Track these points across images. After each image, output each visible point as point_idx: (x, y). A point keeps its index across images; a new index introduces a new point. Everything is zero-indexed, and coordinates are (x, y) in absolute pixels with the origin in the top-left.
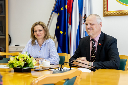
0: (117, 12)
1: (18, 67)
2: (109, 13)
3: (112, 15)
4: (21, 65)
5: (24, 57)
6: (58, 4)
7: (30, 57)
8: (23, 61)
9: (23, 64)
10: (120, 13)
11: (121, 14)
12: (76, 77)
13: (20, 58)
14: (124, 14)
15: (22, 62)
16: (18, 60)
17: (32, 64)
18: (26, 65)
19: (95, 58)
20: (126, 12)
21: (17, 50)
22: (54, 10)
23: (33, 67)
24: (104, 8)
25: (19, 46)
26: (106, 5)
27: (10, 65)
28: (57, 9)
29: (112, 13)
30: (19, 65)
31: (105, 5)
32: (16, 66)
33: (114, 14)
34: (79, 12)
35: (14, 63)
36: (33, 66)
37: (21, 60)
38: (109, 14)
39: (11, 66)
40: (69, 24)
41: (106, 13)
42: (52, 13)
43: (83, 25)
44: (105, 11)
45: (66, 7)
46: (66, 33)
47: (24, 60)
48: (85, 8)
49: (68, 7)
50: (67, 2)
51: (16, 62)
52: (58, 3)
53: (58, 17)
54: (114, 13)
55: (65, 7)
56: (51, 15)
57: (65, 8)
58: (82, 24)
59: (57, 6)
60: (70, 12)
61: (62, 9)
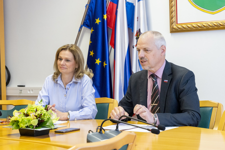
0: (194, 25)
1: (27, 127)
2: (179, 26)
3: (184, 29)
4: (31, 125)
5: (36, 111)
6: (90, 13)
7: (47, 109)
8: (35, 117)
9: (35, 122)
10: (198, 26)
11: (200, 28)
12: (128, 145)
13: (29, 112)
14: (205, 28)
15: (34, 119)
16: (27, 115)
17: (50, 121)
18: (41, 123)
19: (158, 106)
20: (209, 25)
21: (20, 93)
22: (84, 23)
23: (53, 127)
24: (171, 18)
25: (24, 86)
26: (174, 13)
27: (14, 124)
28: (89, 22)
29: (184, 26)
30: (28, 124)
31: (172, 13)
32: (23, 126)
33: (189, 29)
34: (128, 25)
35: (20, 121)
36: (53, 124)
37: (32, 115)
38: (179, 28)
39: (14, 126)
40: (110, 47)
41: (175, 27)
42: (81, 27)
43: (135, 48)
44: (172, 23)
45: (105, 17)
46: (106, 63)
47: (37, 115)
48: (138, 18)
49: (109, 17)
50: (106, 8)
51: (23, 120)
52: (92, 12)
53: (91, 35)
54: (188, 27)
55: (103, 17)
56: (80, 31)
57: (103, 20)
58: (133, 47)
59: (89, 16)
60: (112, 26)
61: (98, 21)
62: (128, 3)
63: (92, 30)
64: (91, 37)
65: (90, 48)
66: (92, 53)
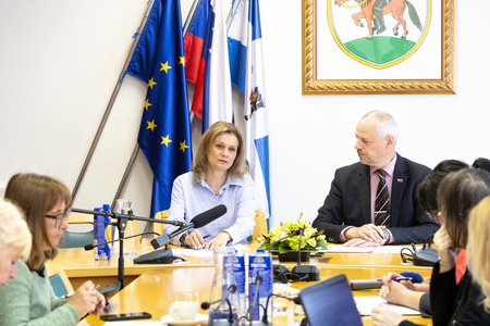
2: (321, 85)
6: (143, 49)
10: (355, 86)
11: (357, 90)
14: (366, 90)
20: (373, 87)
24: (307, 70)
26: (310, 63)
29: (330, 85)
31: (308, 61)
38: (321, 89)
41: (312, 86)
46: (186, 144)
48: (252, 68)
53: (151, 91)
55: (178, 60)
58: (247, 119)
59: (140, 56)
60: (195, 77)
61: (166, 67)
62: (230, 40)
63: (152, 83)
64: (150, 95)
65: (147, 116)
66: (151, 125)
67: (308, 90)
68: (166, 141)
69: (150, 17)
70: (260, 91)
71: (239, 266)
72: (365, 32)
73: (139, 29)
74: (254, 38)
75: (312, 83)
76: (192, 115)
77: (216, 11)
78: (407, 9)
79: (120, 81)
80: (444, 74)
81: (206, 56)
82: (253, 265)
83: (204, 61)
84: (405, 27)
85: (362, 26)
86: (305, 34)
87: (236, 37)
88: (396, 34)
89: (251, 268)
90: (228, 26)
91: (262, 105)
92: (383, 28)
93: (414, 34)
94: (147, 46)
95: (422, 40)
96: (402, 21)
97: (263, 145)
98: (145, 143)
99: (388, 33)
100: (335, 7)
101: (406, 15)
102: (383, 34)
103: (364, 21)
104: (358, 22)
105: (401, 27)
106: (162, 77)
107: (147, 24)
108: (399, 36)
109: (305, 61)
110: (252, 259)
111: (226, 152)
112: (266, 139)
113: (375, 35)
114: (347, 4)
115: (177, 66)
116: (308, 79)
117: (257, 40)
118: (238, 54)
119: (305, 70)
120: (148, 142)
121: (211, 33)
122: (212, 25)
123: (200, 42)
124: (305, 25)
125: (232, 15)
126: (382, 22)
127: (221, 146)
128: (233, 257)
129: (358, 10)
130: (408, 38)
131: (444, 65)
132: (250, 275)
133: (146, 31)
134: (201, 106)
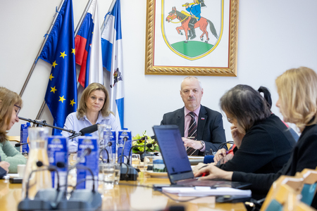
10: (177, 70)
14: (183, 73)
22: (41, 55)
29: (162, 69)
31: (149, 54)
33: (166, 72)
38: (156, 71)
45: (74, 51)
48: (116, 57)
55: (71, 51)
60: (81, 62)
61: (63, 55)
62: (103, 40)
63: (55, 64)
64: (53, 71)
65: (50, 84)
66: (53, 90)
67: (149, 72)
68: (62, 99)
69: (55, 25)
70: (120, 71)
71: (113, 137)
72: (183, 38)
73: (48, 32)
74: (117, 39)
75: (151, 68)
76: (78, 84)
77: (95, 22)
78: (209, 25)
79: (35, 63)
80: (230, 65)
81: (88, 49)
82: (121, 137)
83: (87, 52)
84: (207, 36)
85: (182, 34)
86: (148, 38)
87: (106, 38)
88: (202, 40)
89: (119, 139)
90: (101, 32)
91: (121, 79)
92: (195, 36)
93: (213, 40)
94: (52, 43)
95: (217, 44)
96: (205, 32)
97: (121, 103)
98: (49, 100)
99: (197, 39)
100: (166, 23)
101: (208, 29)
102: (194, 40)
103: (183, 31)
104: (179, 32)
105: (205, 35)
106: (61, 61)
107: (53, 29)
108: (204, 41)
109: (147, 54)
110: (120, 133)
111: (97, 101)
112: (122, 100)
113: (189, 40)
114: (173, 21)
115: (70, 55)
116: (149, 65)
117: (119, 40)
118: (107, 48)
119: (147, 60)
120: (51, 100)
121: (92, 35)
122: (92, 30)
123: (85, 40)
124: (148, 33)
125: (104, 24)
126: (194, 33)
127: (94, 98)
128: (110, 132)
129: (180, 25)
130: (209, 42)
131: (230, 59)
132: (119, 143)
133: (52, 32)
134: (83, 79)
